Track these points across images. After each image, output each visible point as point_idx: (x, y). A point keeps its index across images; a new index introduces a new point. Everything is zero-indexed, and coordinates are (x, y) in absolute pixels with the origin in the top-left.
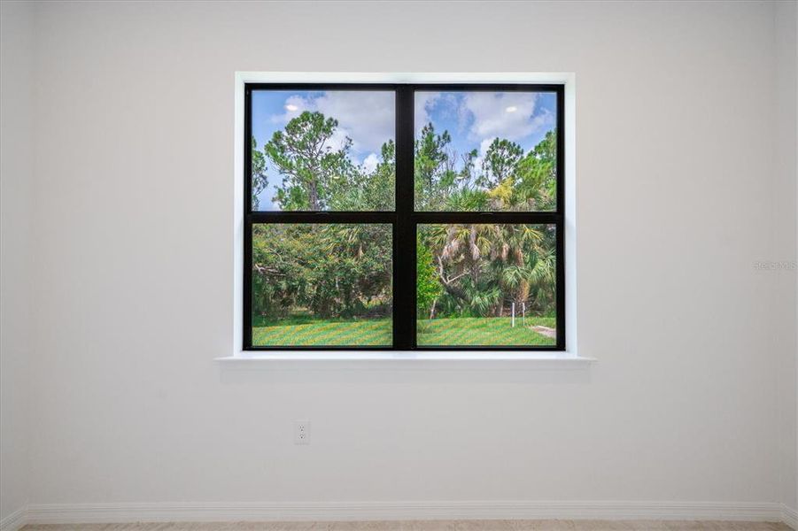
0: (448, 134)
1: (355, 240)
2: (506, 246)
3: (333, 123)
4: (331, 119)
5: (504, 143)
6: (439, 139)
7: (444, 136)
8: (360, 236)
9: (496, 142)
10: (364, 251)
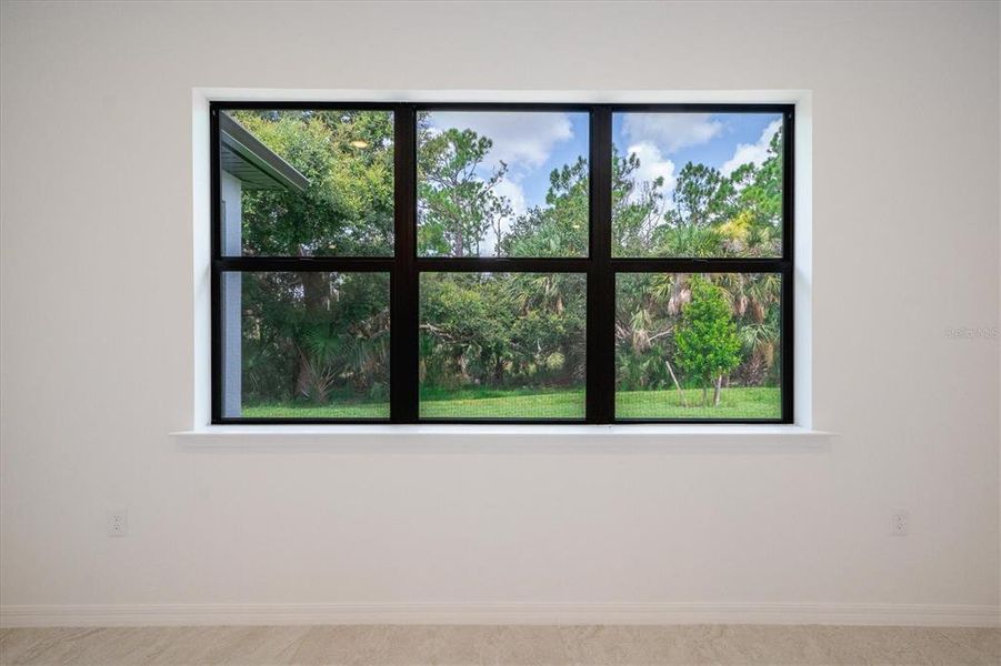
0: (636, 158)
1: (555, 291)
2: (744, 300)
3: (486, 143)
4: (484, 139)
5: (700, 168)
6: (625, 164)
7: (632, 160)
8: (561, 286)
9: (689, 167)
10: (564, 304)
